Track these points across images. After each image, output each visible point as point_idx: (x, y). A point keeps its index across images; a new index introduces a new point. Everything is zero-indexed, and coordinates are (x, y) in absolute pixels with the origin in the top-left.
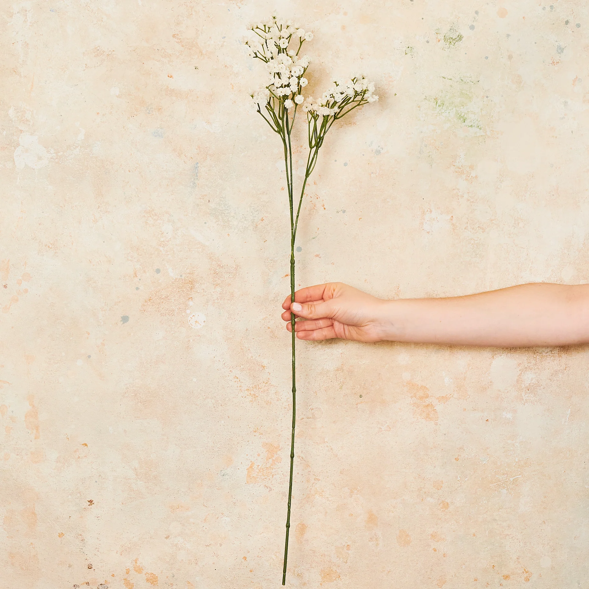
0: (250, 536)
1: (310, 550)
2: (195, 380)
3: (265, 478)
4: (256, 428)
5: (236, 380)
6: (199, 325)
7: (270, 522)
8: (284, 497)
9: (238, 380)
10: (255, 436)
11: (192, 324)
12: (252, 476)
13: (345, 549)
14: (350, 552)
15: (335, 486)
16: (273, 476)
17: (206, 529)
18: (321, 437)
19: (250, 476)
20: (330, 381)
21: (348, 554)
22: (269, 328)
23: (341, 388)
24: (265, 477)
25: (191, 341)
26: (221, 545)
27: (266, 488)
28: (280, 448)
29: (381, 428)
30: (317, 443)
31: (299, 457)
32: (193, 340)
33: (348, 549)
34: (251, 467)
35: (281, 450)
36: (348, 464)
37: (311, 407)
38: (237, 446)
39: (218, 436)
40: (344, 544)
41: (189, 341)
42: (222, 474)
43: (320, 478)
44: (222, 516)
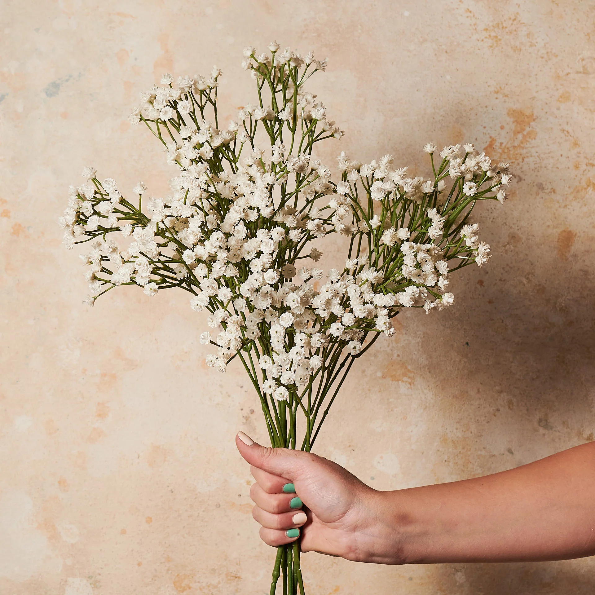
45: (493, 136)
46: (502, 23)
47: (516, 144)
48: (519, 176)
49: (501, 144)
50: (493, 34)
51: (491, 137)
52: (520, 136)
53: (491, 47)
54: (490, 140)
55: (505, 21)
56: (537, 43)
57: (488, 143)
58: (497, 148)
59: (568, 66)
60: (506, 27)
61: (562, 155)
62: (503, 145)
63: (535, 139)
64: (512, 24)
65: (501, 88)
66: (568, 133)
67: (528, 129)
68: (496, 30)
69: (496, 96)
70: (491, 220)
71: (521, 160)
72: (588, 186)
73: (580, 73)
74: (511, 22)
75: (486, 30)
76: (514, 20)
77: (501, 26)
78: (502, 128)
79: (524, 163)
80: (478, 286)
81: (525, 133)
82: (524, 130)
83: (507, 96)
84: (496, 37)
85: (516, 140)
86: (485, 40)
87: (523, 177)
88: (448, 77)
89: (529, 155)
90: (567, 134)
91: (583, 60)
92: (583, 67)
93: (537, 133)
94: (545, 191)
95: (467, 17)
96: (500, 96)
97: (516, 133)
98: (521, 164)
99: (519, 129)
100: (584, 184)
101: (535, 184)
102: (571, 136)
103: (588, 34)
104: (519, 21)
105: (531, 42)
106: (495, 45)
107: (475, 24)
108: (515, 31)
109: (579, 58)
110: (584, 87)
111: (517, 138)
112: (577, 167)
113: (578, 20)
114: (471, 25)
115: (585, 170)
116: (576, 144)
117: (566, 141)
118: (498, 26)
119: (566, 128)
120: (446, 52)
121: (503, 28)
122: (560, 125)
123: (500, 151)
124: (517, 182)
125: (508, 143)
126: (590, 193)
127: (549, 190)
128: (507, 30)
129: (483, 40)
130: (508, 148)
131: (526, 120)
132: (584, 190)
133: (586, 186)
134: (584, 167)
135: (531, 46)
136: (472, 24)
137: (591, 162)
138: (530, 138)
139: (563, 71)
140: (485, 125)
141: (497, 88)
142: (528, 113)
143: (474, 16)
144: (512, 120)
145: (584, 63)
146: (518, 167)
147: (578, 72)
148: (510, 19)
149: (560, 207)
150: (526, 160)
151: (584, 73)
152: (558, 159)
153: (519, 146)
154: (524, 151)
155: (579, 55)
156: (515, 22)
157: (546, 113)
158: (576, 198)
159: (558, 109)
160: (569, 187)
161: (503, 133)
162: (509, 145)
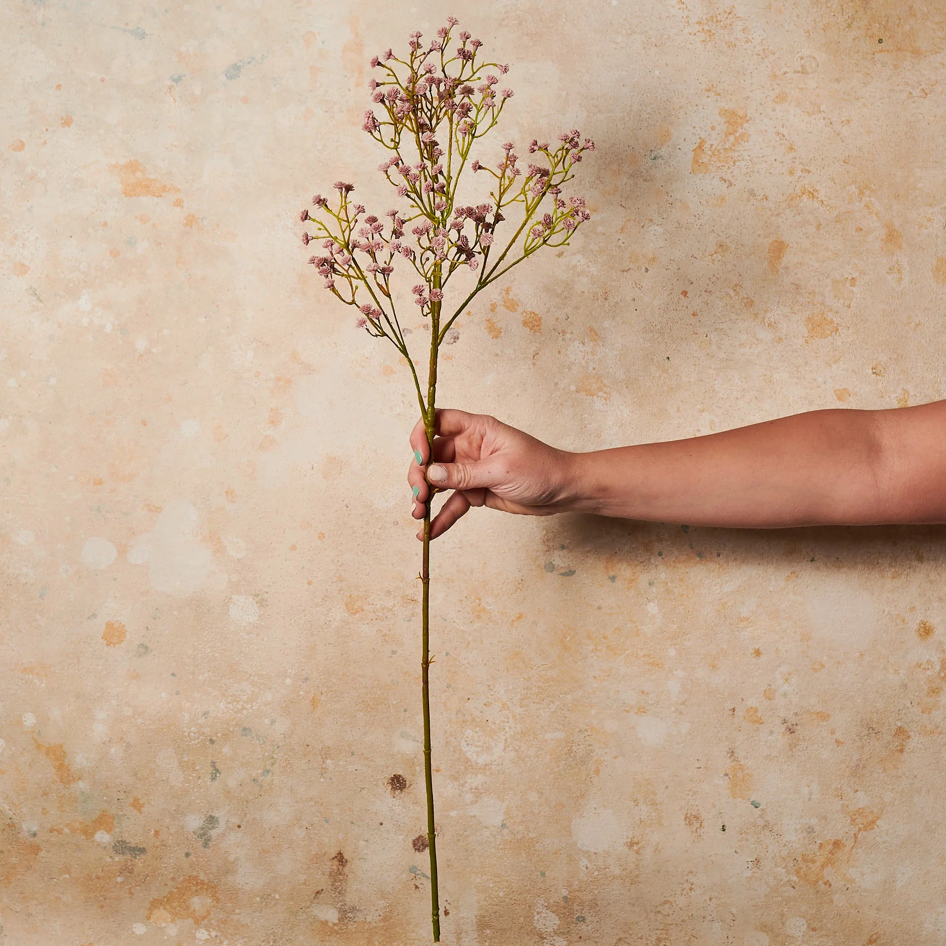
45: (703, 137)
46: (716, 17)
47: (727, 147)
48: (729, 181)
49: (712, 145)
50: (706, 28)
51: (700, 138)
52: (732, 138)
53: (704, 41)
54: (699, 141)
55: (720, 14)
56: (753, 39)
57: (697, 144)
58: (707, 150)
59: (786, 64)
60: (721, 21)
61: (776, 160)
62: (714, 147)
63: (748, 141)
64: (727, 18)
65: (712, 85)
66: (784, 136)
67: (740, 131)
68: (710, 23)
69: (707, 94)
70: (698, 226)
71: (732, 163)
72: (803, 194)
73: (799, 72)
74: (726, 15)
75: (699, 23)
76: (729, 13)
77: (715, 20)
78: (713, 128)
79: (735, 167)
80: (682, 297)
81: (737, 135)
82: (736, 131)
83: (719, 94)
84: (710, 31)
85: (727, 142)
86: (697, 34)
87: (734, 182)
88: (657, 73)
89: (740, 159)
90: (782, 138)
91: (802, 58)
92: (802, 66)
93: (750, 136)
94: (757, 198)
95: (680, 9)
96: (712, 94)
97: (728, 134)
98: (732, 167)
99: (731, 131)
100: (798, 191)
101: (746, 190)
102: (786, 139)
103: (808, 31)
104: (735, 15)
105: (747, 38)
106: (708, 39)
107: (687, 17)
108: (730, 25)
109: (797, 56)
110: (802, 88)
111: (728, 140)
112: (791, 173)
113: (798, 16)
114: (683, 17)
115: (801, 177)
116: (791, 149)
117: (781, 144)
118: (712, 19)
119: (782, 131)
120: (656, 45)
121: (717, 21)
122: (775, 127)
123: (710, 153)
124: (727, 187)
125: (718, 144)
126: (805, 201)
127: (761, 197)
128: (722, 23)
129: (695, 34)
130: (718, 151)
131: (739, 121)
132: (798, 199)
133: (800, 194)
134: (799, 173)
135: (747, 42)
136: (684, 17)
137: (806, 168)
138: (742, 140)
139: (780, 70)
140: (694, 125)
141: (708, 86)
142: (741, 113)
143: (686, 8)
144: (723, 120)
145: (802, 61)
146: (729, 171)
147: (795, 72)
148: (725, 12)
149: (772, 215)
150: (737, 163)
151: (803, 73)
152: (772, 164)
153: (731, 149)
154: (736, 154)
155: (798, 53)
156: (730, 16)
157: (761, 114)
158: (789, 206)
159: (774, 110)
160: (783, 195)
161: (714, 133)
162: (720, 147)
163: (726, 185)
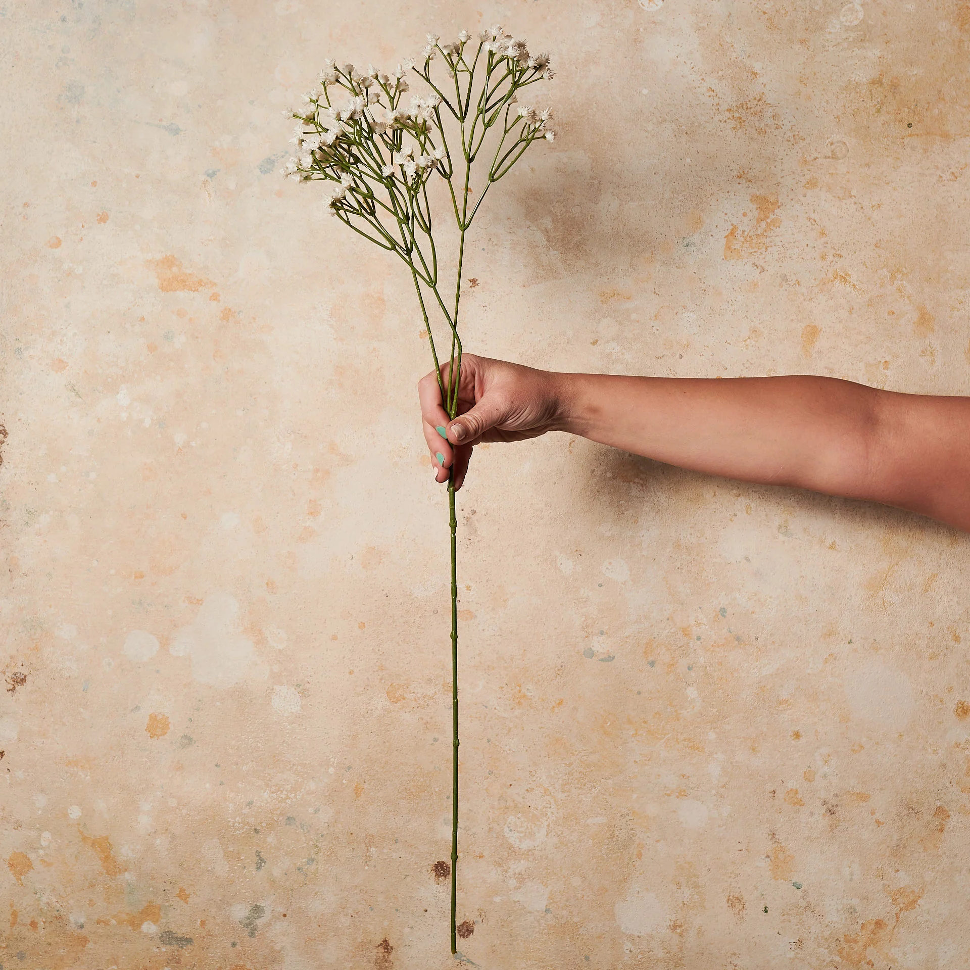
0: (729, 343)
1: (825, 368)
2: (645, 92)
3: (755, 252)
4: (741, 172)
5: (711, 93)
6: (655, 5)
7: (761, 321)
8: (784, 283)
9: (714, 94)
10: (739, 183)
11: (643, 3)
12: (734, 248)
13: (881, 368)
14: (888, 372)
15: (867, 266)
16: (766, 249)
17: (658, 330)
18: (845, 189)
19: (729, 248)
20: (862, 99)
21: (886, 376)
22: (765, 13)
23: (878, 111)
24: (754, 250)
25: (641, 30)
26: (681, 357)
27: (755, 268)
28: (779, 204)
29: (941, 177)
30: (839, 197)
31: (810, 219)
32: (645, 29)
33: (886, 368)
34: (732, 233)
35: (781, 208)
36: (888, 231)
37: (829, 140)
38: (710, 199)
39: (680, 183)
40: (879, 360)
41: (638, 30)
42: (685, 243)
43: (842, 253)
44: (684, 311)
45: (735, 223)
46: (746, 104)
47: (759, 233)
48: (761, 266)
49: (744, 232)
50: (736, 115)
51: (732, 225)
52: (763, 224)
53: (734, 128)
54: (732, 227)
55: (750, 101)
56: (783, 125)
57: (729, 231)
58: (739, 236)
59: (816, 150)
60: (750, 108)
61: (807, 245)
62: (746, 233)
63: (779, 227)
64: (757, 105)
65: (743, 172)
66: (815, 221)
67: (772, 217)
68: (740, 110)
69: (738, 181)
70: (731, 312)
71: (764, 249)
72: (835, 278)
73: (829, 157)
74: (756, 102)
75: (729, 110)
76: (759, 101)
77: (745, 107)
78: (745, 215)
79: (767, 252)
81: (769, 221)
82: (768, 217)
83: (750, 181)
84: (740, 118)
85: (759, 228)
86: (728, 121)
87: (766, 268)
88: (688, 160)
89: (772, 244)
90: (813, 223)
91: (832, 144)
92: (832, 151)
93: (781, 221)
94: (790, 283)
95: (710, 96)
96: (743, 181)
97: (760, 220)
98: (764, 253)
99: (762, 216)
100: (830, 276)
101: (779, 275)
102: (817, 225)
103: (838, 117)
104: (765, 102)
105: (777, 125)
106: (739, 127)
107: (718, 104)
108: (760, 111)
109: (827, 142)
110: (833, 173)
111: (760, 226)
112: (823, 258)
113: (827, 102)
114: (713, 105)
115: (833, 261)
116: (823, 234)
117: (812, 229)
118: (742, 107)
119: (813, 216)
120: (687, 133)
121: (747, 108)
122: (806, 213)
123: (742, 239)
124: (760, 273)
125: (750, 231)
126: (837, 286)
127: (794, 282)
128: (752, 110)
129: (725, 121)
130: (750, 237)
131: (771, 206)
132: (830, 283)
133: (832, 279)
134: (831, 258)
135: (777, 128)
136: (715, 104)
137: (838, 252)
138: (774, 226)
139: (810, 156)
140: (726, 211)
141: (739, 172)
142: (772, 199)
143: (717, 95)
144: (755, 206)
145: (833, 147)
146: (761, 257)
147: (826, 157)
148: (755, 99)
149: (805, 300)
150: (769, 249)
151: (833, 158)
152: (804, 250)
153: (763, 234)
154: (768, 240)
155: (828, 139)
156: (760, 103)
157: (792, 200)
158: (822, 291)
159: (805, 196)
160: (815, 279)
161: (746, 220)
162: (751, 234)
163: (758, 271)
